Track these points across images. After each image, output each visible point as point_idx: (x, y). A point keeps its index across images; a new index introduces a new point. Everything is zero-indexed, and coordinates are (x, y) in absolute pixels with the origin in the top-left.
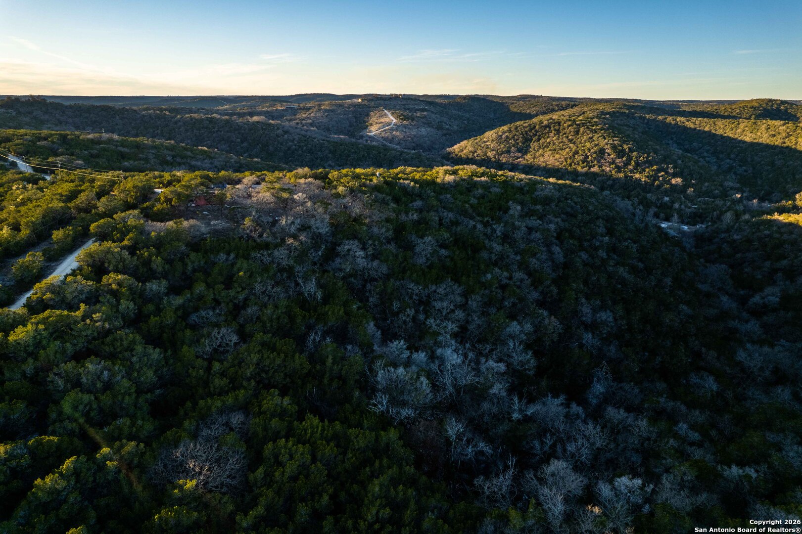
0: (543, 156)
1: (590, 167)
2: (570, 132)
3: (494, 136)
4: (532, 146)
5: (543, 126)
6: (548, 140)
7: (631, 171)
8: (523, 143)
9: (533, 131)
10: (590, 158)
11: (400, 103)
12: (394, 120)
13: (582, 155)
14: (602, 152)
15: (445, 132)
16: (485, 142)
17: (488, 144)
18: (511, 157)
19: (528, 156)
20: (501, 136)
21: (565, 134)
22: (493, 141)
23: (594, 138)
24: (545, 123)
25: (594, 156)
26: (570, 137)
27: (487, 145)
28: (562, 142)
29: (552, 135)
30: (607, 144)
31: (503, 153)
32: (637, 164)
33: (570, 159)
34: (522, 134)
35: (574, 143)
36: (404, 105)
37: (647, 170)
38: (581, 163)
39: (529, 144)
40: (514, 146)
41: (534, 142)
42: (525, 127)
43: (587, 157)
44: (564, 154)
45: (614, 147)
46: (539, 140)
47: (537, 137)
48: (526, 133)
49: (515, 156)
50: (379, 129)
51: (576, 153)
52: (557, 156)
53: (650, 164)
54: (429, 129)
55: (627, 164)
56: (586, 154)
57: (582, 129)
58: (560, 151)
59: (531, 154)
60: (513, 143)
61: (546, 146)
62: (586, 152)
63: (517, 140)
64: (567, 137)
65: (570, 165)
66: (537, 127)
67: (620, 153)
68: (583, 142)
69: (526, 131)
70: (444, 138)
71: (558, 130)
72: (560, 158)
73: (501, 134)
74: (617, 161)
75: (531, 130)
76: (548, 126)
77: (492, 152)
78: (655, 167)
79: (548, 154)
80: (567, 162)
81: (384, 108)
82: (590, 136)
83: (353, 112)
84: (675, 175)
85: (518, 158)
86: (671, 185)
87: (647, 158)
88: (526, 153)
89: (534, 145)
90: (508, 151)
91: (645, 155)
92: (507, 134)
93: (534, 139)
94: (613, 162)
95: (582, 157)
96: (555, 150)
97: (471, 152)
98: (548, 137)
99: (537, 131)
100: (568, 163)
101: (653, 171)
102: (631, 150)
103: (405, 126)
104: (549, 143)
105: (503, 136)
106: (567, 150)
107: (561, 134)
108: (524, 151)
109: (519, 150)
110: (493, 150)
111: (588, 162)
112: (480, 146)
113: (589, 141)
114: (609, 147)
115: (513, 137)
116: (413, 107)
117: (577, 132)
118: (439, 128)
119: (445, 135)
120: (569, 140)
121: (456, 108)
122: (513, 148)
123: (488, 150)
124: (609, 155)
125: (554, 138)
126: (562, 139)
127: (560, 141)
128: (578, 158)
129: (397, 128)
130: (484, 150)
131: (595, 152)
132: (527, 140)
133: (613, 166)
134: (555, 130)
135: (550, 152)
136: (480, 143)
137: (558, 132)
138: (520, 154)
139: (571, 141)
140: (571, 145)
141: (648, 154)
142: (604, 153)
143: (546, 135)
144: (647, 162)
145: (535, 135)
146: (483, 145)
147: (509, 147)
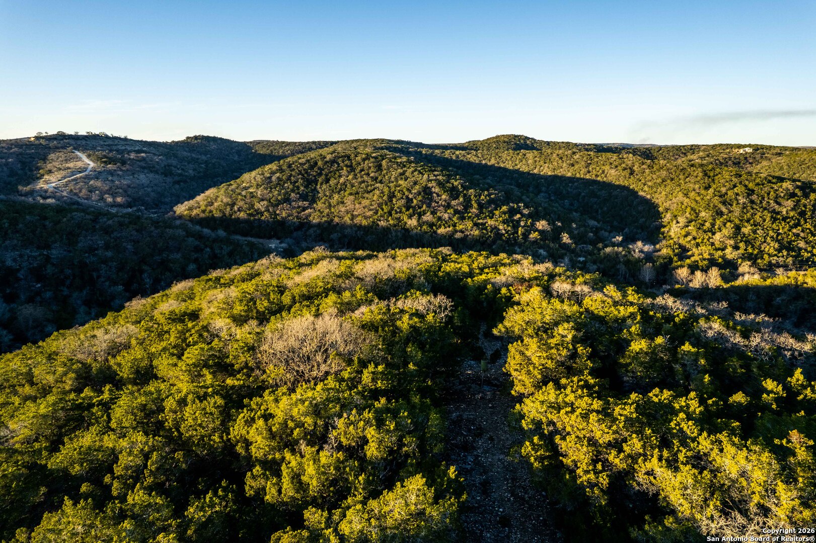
0: (343, 203)
1: (420, 215)
2: (370, 168)
3: (259, 178)
4: (320, 190)
5: (327, 162)
6: (342, 180)
7: (477, 216)
8: (306, 187)
9: (316, 169)
10: (415, 201)
11: (102, 143)
12: (92, 165)
13: (402, 198)
14: (427, 191)
16: (246, 188)
17: (251, 190)
18: (294, 208)
19: (320, 205)
20: (270, 178)
21: (362, 170)
22: (258, 186)
23: (407, 174)
24: (329, 157)
25: (420, 198)
26: (372, 175)
27: (251, 193)
28: (363, 182)
29: (344, 172)
30: (429, 181)
31: (279, 203)
32: (481, 206)
33: (386, 204)
34: (300, 173)
35: (381, 182)
37: (497, 213)
38: (404, 209)
39: (315, 188)
40: (293, 191)
41: (322, 184)
42: (301, 164)
43: (409, 201)
44: (375, 198)
45: (440, 184)
46: (327, 181)
47: (323, 177)
48: (306, 173)
49: (299, 207)
50: (64, 178)
51: (392, 196)
52: (365, 202)
53: (497, 203)
55: (467, 205)
56: (407, 197)
58: (366, 195)
59: (323, 201)
60: (291, 187)
61: (341, 190)
62: (406, 193)
63: (295, 182)
64: (368, 174)
65: (390, 214)
66: (320, 163)
67: (454, 193)
68: (393, 179)
69: (304, 170)
70: (177, 186)
71: (351, 166)
72: (371, 205)
73: (269, 175)
74: (453, 203)
75: (312, 167)
76: (333, 162)
77: (262, 203)
78: (504, 208)
79: (349, 200)
80: (383, 210)
81: (75, 149)
82: (400, 171)
84: (536, 216)
85: (304, 209)
86: (539, 231)
87: (489, 195)
88: (314, 201)
89: (323, 189)
90: (287, 200)
91: (486, 193)
92: (278, 175)
93: (320, 180)
95: (403, 202)
96: (357, 193)
97: (227, 204)
98: (340, 176)
99: (321, 169)
100: (386, 210)
101: (504, 213)
102: (465, 188)
103: (111, 173)
104: (344, 184)
105: (274, 178)
106: (377, 192)
107: (357, 171)
108: (311, 197)
109: (303, 197)
110: (263, 200)
111: (414, 208)
112: (240, 194)
113: (402, 179)
114: (434, 184)
115: (289, 179)
116: (123, 148)
117: (379, 168)
118: (168, 174)
119: (178, 182)
120: (372, 177)
122: (293, 195)
123: (255, 201)
124: (438, 195)
125: (350, 177)
126: (362, 177)
127: (360, 180)
128: (398, 203)
129: (96, 174)
130: (248, 201)
131: (419, 193)
132: (310, 182)
133: (451, 211)
134: (347, 166)
135: (352, 197)
136: (238, 191)
137: (352, 169)
138: (306, 204)
139: (375, 179)
140: (378, 185)
141: (488, 190)
142: (431, 193)
143: (337, 173)
144: (491, 202)
145: (320, 174)
146: (244, 193)
147: (286, 193)
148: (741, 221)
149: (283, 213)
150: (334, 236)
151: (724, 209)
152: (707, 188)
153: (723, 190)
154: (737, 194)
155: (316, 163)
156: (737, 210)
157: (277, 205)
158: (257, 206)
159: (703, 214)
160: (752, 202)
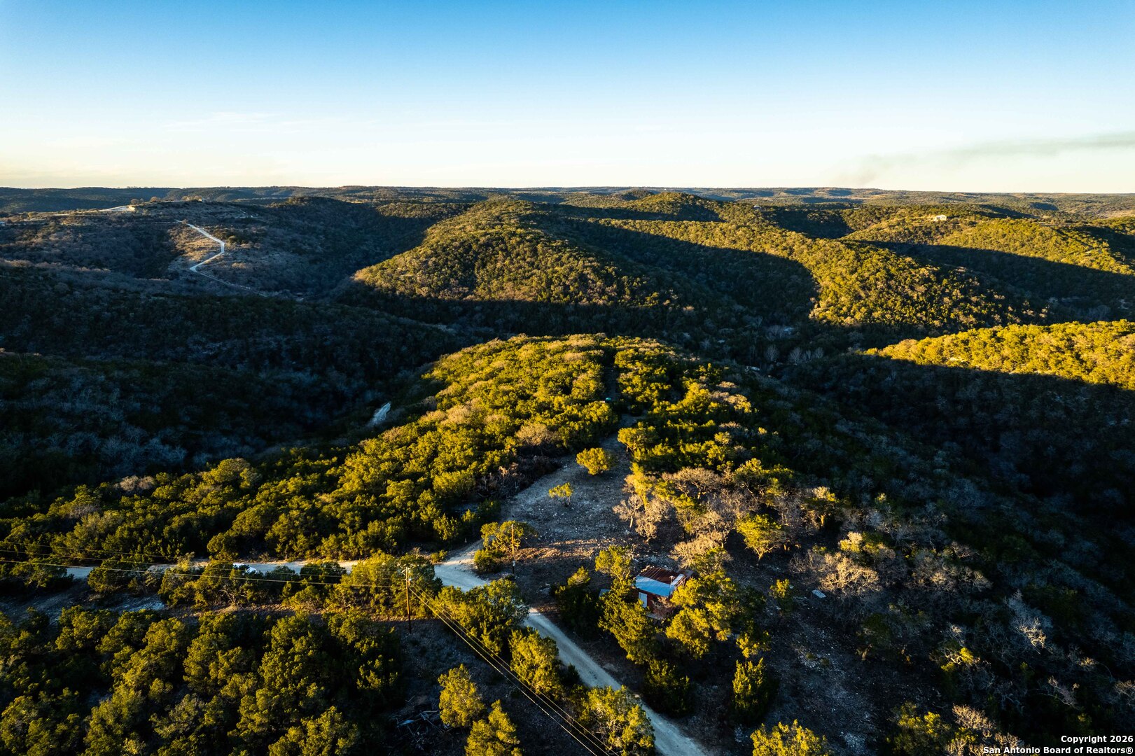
0: (502, 288)
1: (576, 301)
2: (525, 252)
3: (415, 262)
4: (478, 275)
5: (481, 245)
6: (499, 265)
8: (464, 272)
9: (471, 253)
10: (572, 288)
12: (222, 244)
13: (559, 285)
14: (582, 278)
15: (312, 257)
16: (402, 273)
17: (408, 275)
18: (455, 294)
19: (480, 291)
20: (426, 262)
21: (518, 255)
22: (416, 271)
23: (564, 259)
24: (482, 240)
25: (576, 285)
26: (528, 260)
27: (410, 278)
28: (520, 267)
29: (500, 257)
30: (585, 267)
31: (439, 289)
32: (633, 292)
33: (545, 291)
34: (456, 258)
35: (538, 268)
36: (213, 214)
37: (648, 299)
38: (561, 296)
39: (473, 273)
40: (451, 276)
41: (478, 269)
42: (457, 248)
43: (566, 287)
44: (534, 284)
45: (595, 270)
46: (484, 266)
47: (480, 262)
48: (462, 257)
49: (459, 293)
50: (203, 259)
51: (549, 282)
52: (525, 289)
53: (648, 290)
54: (285, 254)
55: (621, 292)
56: (564, 284)
57: (539, 247)
58: (524, 281)
59: (482, 286)
60: (449, 271)
61: (498, 275)
62: (563, 280)
63: (452, 267)
64: (524, 259)
65: (549, 299)
66: (474, 247)
67: (608, 280)
68: (549, 265)
69: (460, 254)
70: (316, 267)
71: (506, 250)
72: (530, 291)
73: (424, 259)
74: (608, 289)
75: (467, 251)
76: (487, 245)
77: (423, 288)
78: (655, 294)
79: (509, 286)
80: (542, 296)
81: (189, 222)
82: (556, 256)
83: (133, 230)
84: (683, 302)
85: (465, 295)
86: (685, 315)
87: (641, 282)
88: (473, 286)
89: (480, 274)
90: (447, 285)
91: (638, 279)
92: (434, 259)
93: (476, 264)
94: (603, 293)
95: (561, 288)
96: (515, 279)
98: (496, 261)
99: (476, 253)
100: (544, 297)
101: (655, 299)
102: (619, 275)
103: (246, 252)
104: (501, 269)
105: (430, 263)
106: (535, 278)
107: (513, 256)
108: (470, 283)
109: (462, 283)
110: (423, 286)
111: (571, 294)
112: (398, 279)
113: (558, 265)
114: (588, 271)
115: (445, 264)
117: (535, 252)
118: (300, 252)
119: (313, 262)
120: (528, 263)
121: (295, 214)
122: (452, 280)
123: (415, 286)
124: (594, 282)
125: (507, 262)
126: (518, 262)
127: (516, 265)
128: (556, 289)
129: (233, 255)
130: (408, 286)
131: (575, 280)
132: (468, 267)
133: (605, 297)
134: (501, 250)
135: (511, 284)
136: (395, 276)
137: (507, 253)
138: (466, 289)
139: (532, 264)
140: (535, 271)
141: (640, 276)
142: (587, 280)
143: (492, 258)
144: (643, 288)
145: (476, 259)
146: (402, 277)
147: (445, 279)
148: (875, 305)
149: (445, 295)
150: (499, 321)
151: (863, 294)
152: (852, 273)
153: (866, 274)
154: (877, 279)
155: (470, 247)
156: (873, 294)
157: (439, 291)
158: (418, 291)
159: (843, 299)
160: (889, 287)
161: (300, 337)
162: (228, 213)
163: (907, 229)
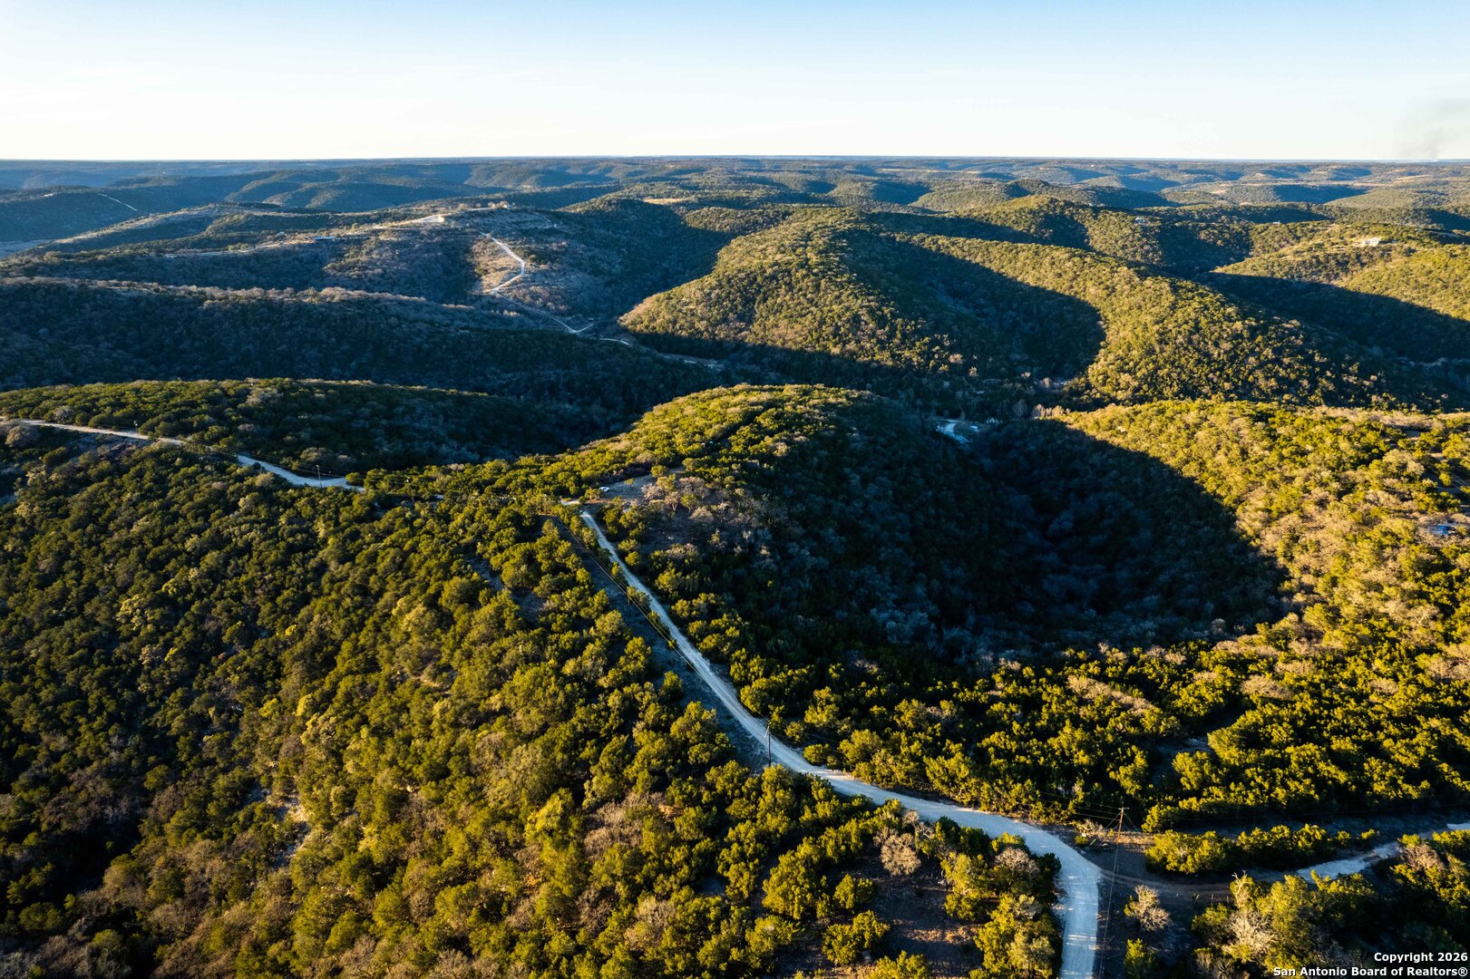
0: (777, 326)
1: (845, 343)
2: (808, 287)
3: (699, 293)
4: (757, 310)
5: (766, 277)
6: (779, 300)
7: (898, 347)
8: (744, 306)
9: (754, 286)
10: (843, 329)
12: (523, 264)
13: (832, 325)
14: (856, 319)
15: (608, 278)
16: (686, 304)
17: (691, 307)
18: (731, 329)
19: (756, 327)
20: (710, 294)
21: (800, 290)
22: (698, 303)
23: (843, 298)
24: (769, 271)
25: (848, 326)
26: (809, 296)
27: (691, 310)
28: (799, 304)
29: (782, 291)
30: (862, 307)
31: (717, 323)
32: (904, 336)
33: (816, 331)
34: (739, 291)
35: (816, 306)
36: (517, 223)
38: (831, 337)
39: (753, 307)
40: (731, 310)
41: (759, 303)
42: (742, 280)
44: (807, 323)
45: (871, 312)
46: (765, 300)
47: (761, 295)
48: (745, 289)
49: (736, 328)
50: (504, 281)
51: (822, 322)
52: (798, 327)
53: (920, 333)
54: (581, 275)
55: (891, 335)
56: (837, 324)
57: (823, 282)
58: (799, 319)
59: (759, 322)
60: (729, 305)
61: (777, 311)
62: (837, 320)
63: (734, 300)
64: (805, 295)
65: (818, 340)
66: (759, 279)
67: (881, 321)
68: (827, 303)
69: (744, 286)
70: (610, 290)
71: (790, 284)
72: (802, 330)
73: (708, 291)
74: (879, 332)
75: (751, 284)
76: (773, 277)
77: (702, 322)
78: (926, 339)
79: (783, 323)
80: (812, 336)
81: (495, 236)
82: (837, 293)
83: (442, 244)
84: (952, 350)
85: (741, 331)
86: (949, 364)
87: (915, 326)
88: (750, 321)
89: (760, 309)
90: (725, 320)
91: (913, 322)
92: (717, 291)
93: (758, 298)
94: (873, 335)
95: (831, 329)
96: (792, 316)
97: (669, 322)
98: (778, 296)
99: (760, 286)
100: (814, 338)
101: (925, 344)
102: (894, 316)
103: (544, 274)
104: (781, 305)
105: (713, 295)
106: (809, 316)
107: (795, 291)
108: (747, 318)
109: (741, 318)
110: (702, 319)
111: (840, 335)
112: (680, 311)
113: (836, 303)
114: (863, 311)
115: (727, 297)
117: (817, 287)
118: (596, 272)
119: (608, 284)
120: (808, 299)
122: (731, 315)
123: (696, 320)
124: (866, 324)
125: (787, 297)
126: (799, 298)
127: (796, 301)
128: (828, 330)
129: (533, 278)
130: (689, 319)
131: (848, 321)
132: (749, 301)
133: (874, 340)
134: (786, 284)
135: (786, 321)
136: (679, 307)
137: (790, 287)
138: (743, 324)
139: (811, 301)
140: (813, 309)
141: (916, 320)
142: (860, 320)
143: (772, 293)
144: (917, 332)
145: (758, 292)
146: (684, 309)
147: (725, 313)
148: (1166, 362)
149: (721, 333)
150: (766, 360)
151: (1157, 349)
152: (1157, 323)
154: (1180, 333)
155: (755, 279)
156: (1169, 349)
157: (716, 325)
158: (697, 325)
159: (1135, 352)
160: (1190, 342)
161: (575, 371)
162: (532, 222)
163: (1317, 257)
